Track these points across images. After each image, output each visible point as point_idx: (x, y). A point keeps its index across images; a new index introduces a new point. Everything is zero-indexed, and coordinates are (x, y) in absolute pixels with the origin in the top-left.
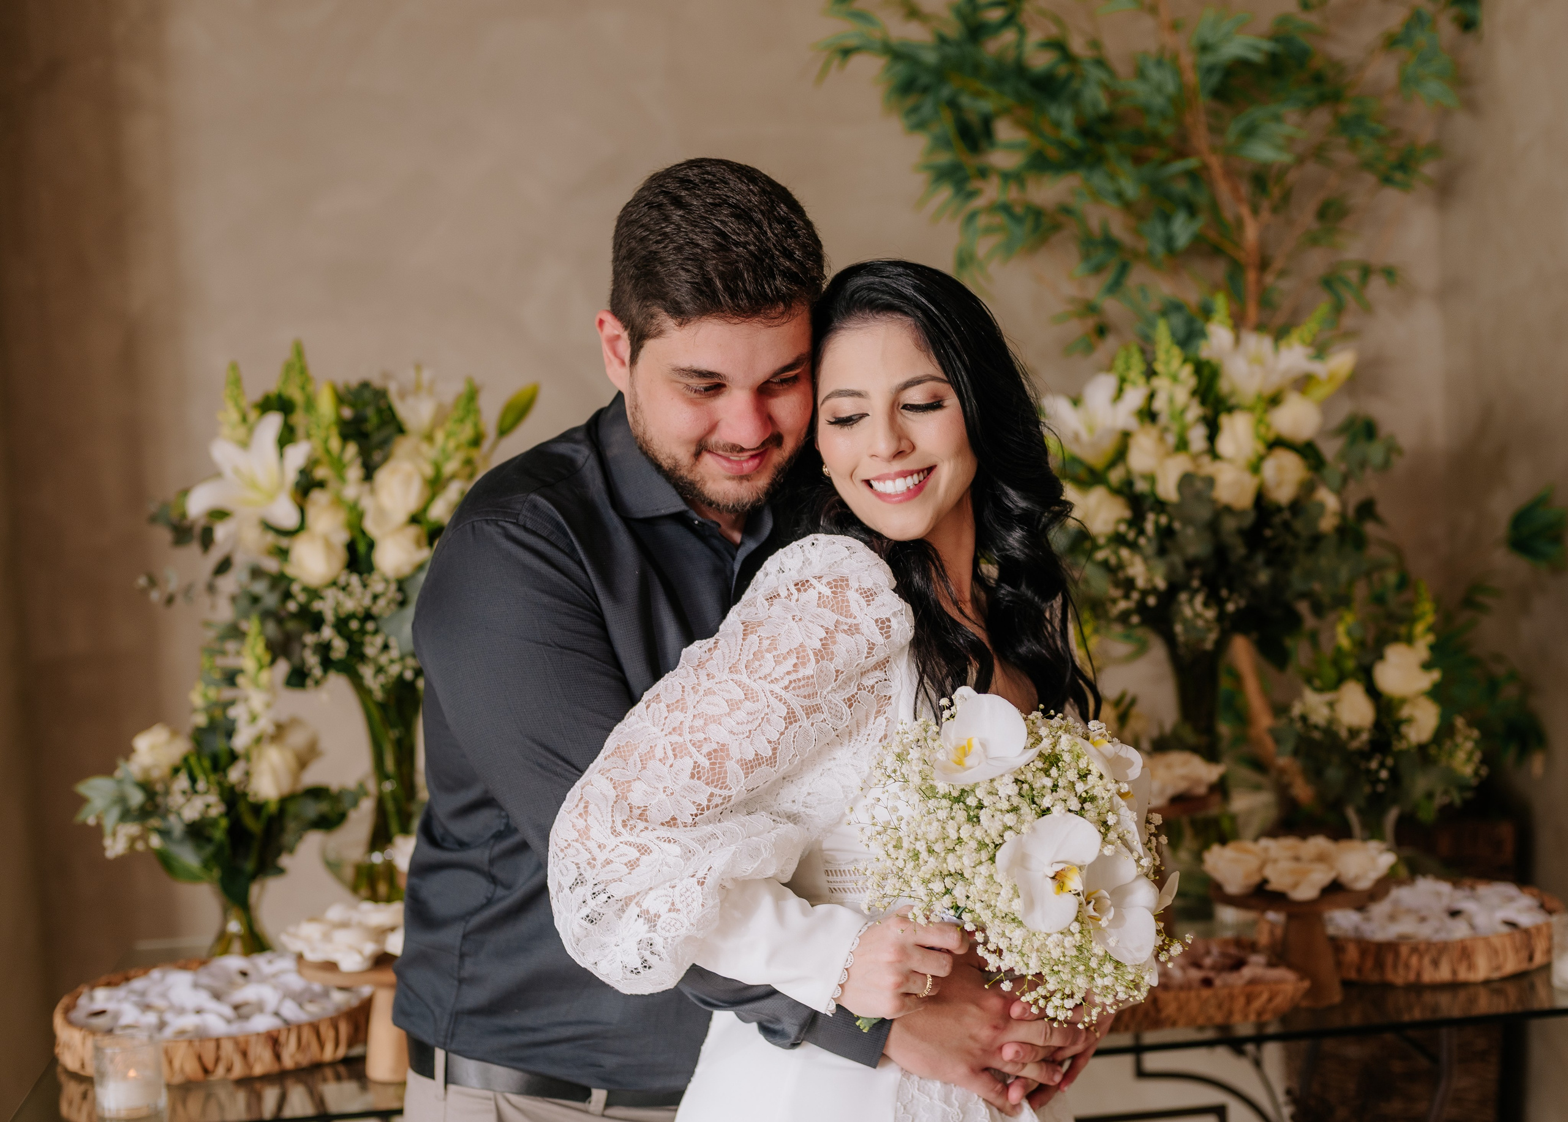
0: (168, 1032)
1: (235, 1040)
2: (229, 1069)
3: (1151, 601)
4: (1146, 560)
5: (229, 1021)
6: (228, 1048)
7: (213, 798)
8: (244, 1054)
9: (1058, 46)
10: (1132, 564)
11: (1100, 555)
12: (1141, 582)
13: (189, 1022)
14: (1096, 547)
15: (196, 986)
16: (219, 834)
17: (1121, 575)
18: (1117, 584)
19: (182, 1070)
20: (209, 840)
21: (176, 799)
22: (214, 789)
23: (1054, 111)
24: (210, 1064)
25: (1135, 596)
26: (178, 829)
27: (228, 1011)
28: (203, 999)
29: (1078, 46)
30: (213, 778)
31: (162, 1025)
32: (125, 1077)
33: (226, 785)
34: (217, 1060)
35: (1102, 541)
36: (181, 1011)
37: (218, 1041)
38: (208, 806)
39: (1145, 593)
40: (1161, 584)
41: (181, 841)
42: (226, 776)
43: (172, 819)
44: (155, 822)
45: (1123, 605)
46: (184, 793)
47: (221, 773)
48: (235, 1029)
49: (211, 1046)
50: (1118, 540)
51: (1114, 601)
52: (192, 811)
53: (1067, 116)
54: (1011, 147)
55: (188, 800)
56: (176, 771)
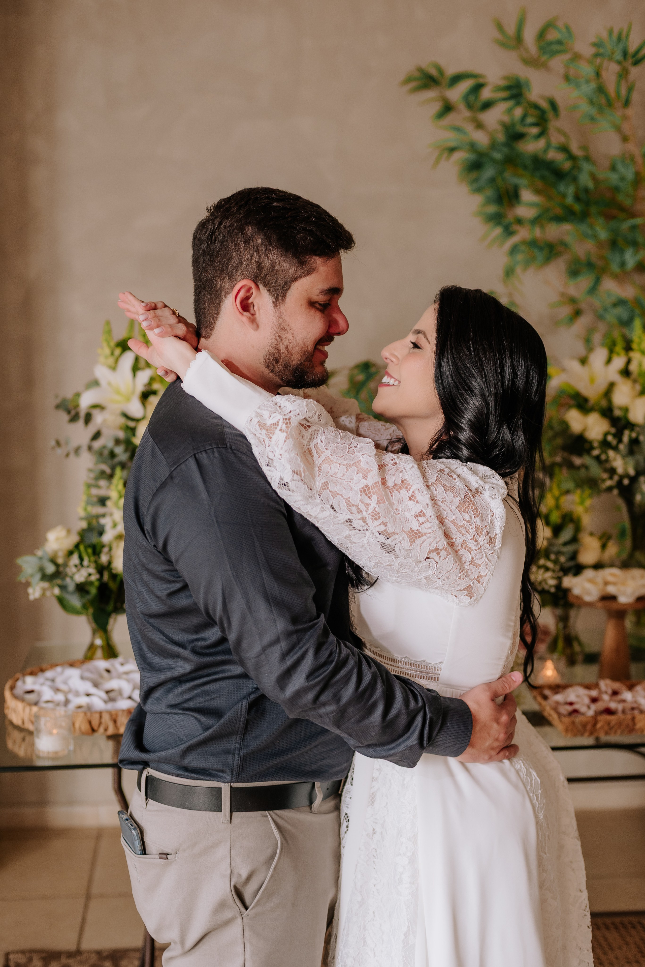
0: (71, 706)
1: (110, 713)
2: (106, 730)
3: (626, 482)
4: (624, 457)
5: (105, 702)
6: (106, 718)
7: (92, 570)
8: (115, 721)
9: (564, 149)
10: (615, 459)
11: (596, 452)
12: (620, 471)
13: (83, 701)
14: (592, 448)
15: (82, 678)
16: (93, 591)
17: (608, 466)
18: (606, 470)
19: (80, 729)
20: (88, 592)
21: (71, 570)
22: (93, 565)
23: (562, 187)
24: (95, 727)
25: (616, 478)
26: (71, 587)
27: (104, 695)
28: (88, 687)
29: (575, 149)
30: (93, 559)
31: (67, 702)
32: (50, 733)
33: (99, 562)
34: (100, 724)
35: (596, 444)
36: (77, 694)
37: (101, 713)
38: (90, 575)
39: (621, 478)
40: (632, 472)
41: (73, 593)
42: (99, 557)
43: (68, 580)
44: (59, 581)
45: (609, 483)
46: (76, 566)
47: (97, 556)
48: (110, 706)
49: (97, 716)
50: (605, 444)
51: (604, 481)
52: (80, 577)
53: (570, 191)
54: (531, 205)
55: (78, 570)
56: (70, 553)
